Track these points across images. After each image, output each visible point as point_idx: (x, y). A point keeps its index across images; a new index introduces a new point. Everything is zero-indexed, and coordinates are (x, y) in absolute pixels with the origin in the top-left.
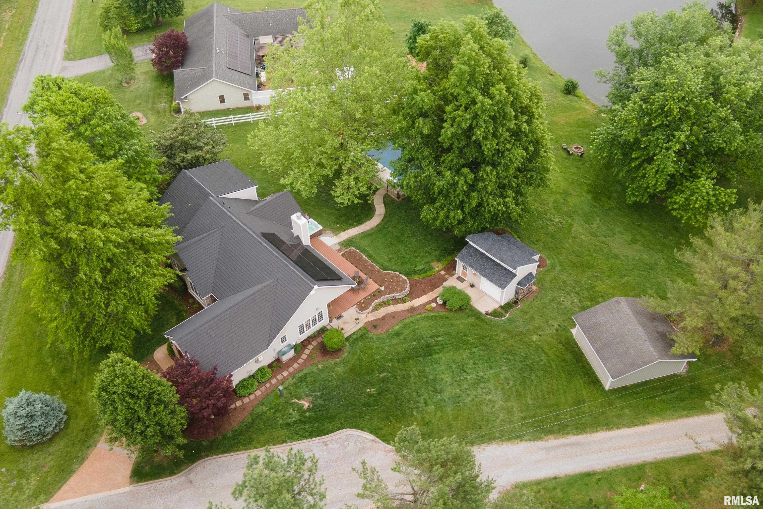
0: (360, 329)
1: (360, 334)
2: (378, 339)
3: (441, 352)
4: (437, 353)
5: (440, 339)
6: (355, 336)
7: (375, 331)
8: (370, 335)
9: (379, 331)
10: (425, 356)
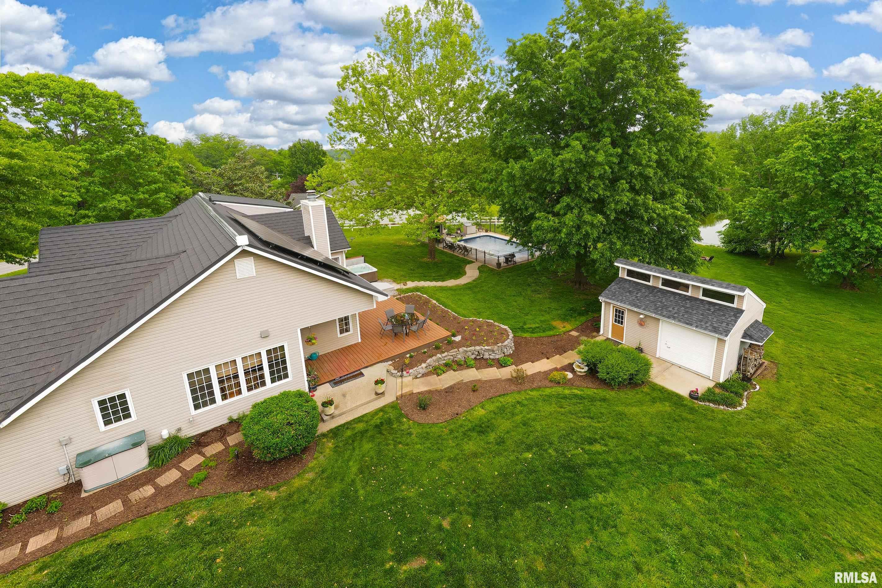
0: (382, 410)
1: (377, 420)
2: (425, 437)
3: (611, 484)
4: (602, 490)
5: (597, 447)
6: (360, 426)
7: (419, 417)
8: (406, 423)
9: (432, 416)
10: (563, 499)
